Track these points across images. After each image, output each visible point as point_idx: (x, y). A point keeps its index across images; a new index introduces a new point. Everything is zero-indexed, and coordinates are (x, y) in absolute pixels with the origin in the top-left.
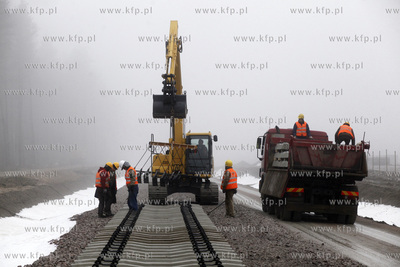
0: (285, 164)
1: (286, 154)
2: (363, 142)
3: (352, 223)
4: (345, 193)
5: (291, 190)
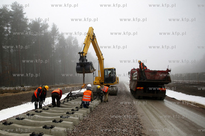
0: (136, 79)
1: (136, 76)
2: (168, 69)
3: (163, 100)
5: (138, 88)
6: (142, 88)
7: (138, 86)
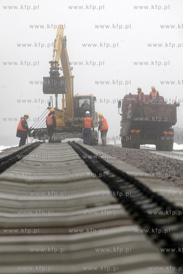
4: (165, 133)
5: (133, 131)
6: (138, 131)
7: (132, 127)
